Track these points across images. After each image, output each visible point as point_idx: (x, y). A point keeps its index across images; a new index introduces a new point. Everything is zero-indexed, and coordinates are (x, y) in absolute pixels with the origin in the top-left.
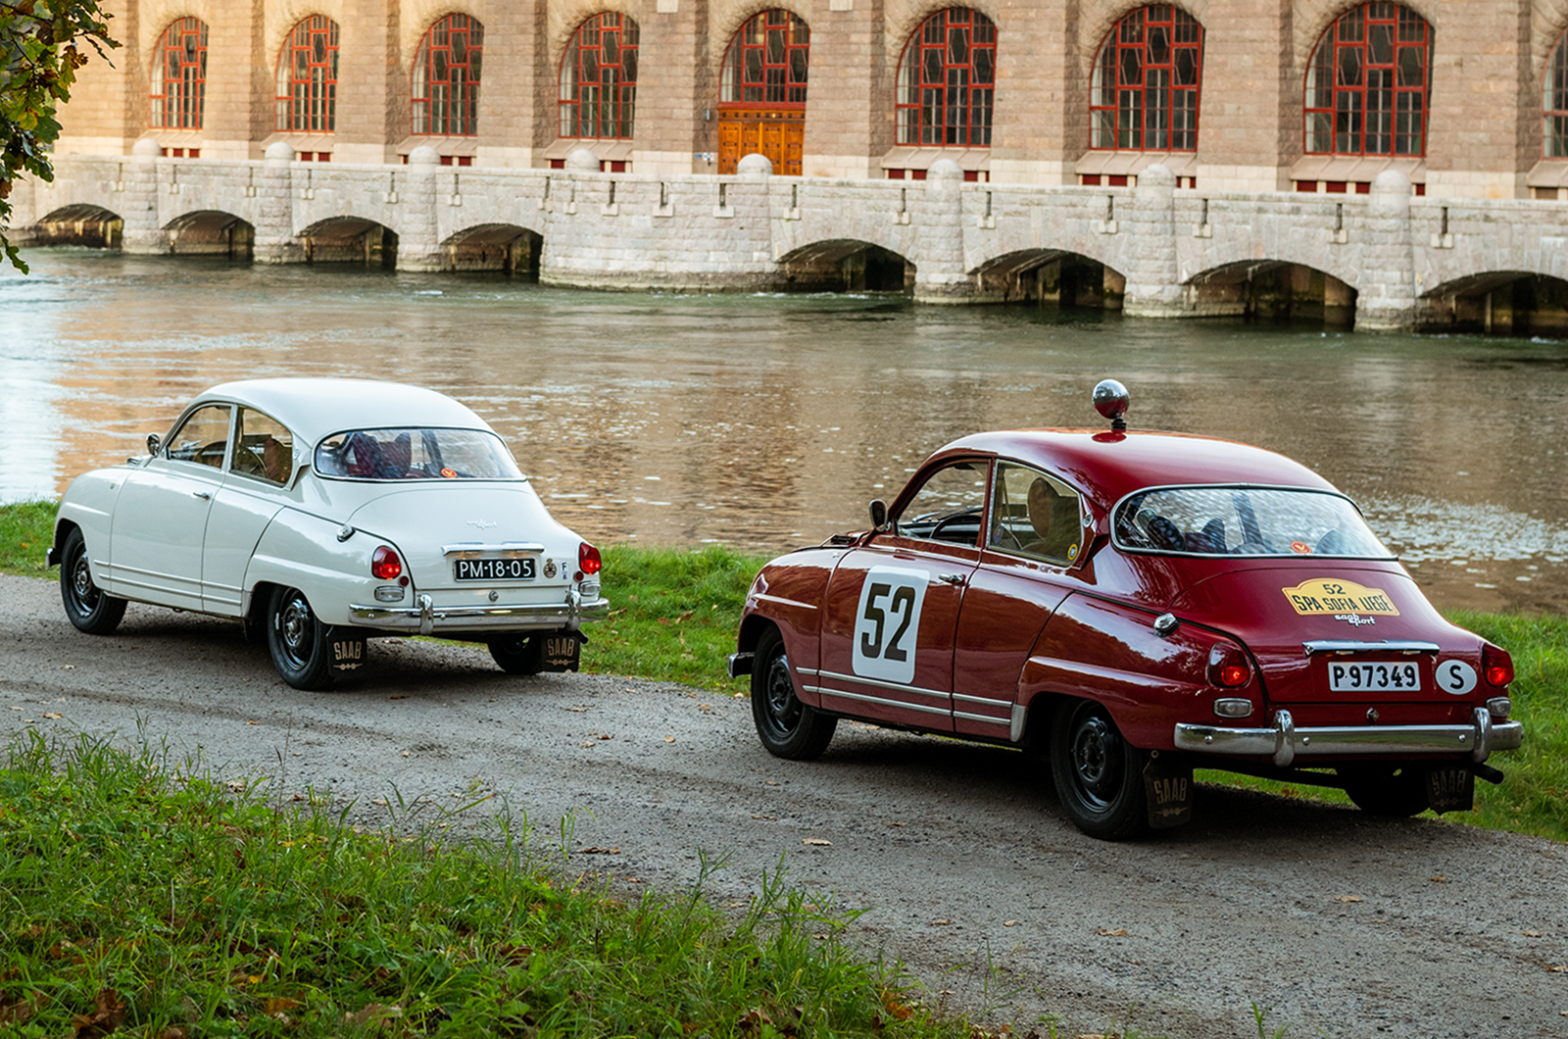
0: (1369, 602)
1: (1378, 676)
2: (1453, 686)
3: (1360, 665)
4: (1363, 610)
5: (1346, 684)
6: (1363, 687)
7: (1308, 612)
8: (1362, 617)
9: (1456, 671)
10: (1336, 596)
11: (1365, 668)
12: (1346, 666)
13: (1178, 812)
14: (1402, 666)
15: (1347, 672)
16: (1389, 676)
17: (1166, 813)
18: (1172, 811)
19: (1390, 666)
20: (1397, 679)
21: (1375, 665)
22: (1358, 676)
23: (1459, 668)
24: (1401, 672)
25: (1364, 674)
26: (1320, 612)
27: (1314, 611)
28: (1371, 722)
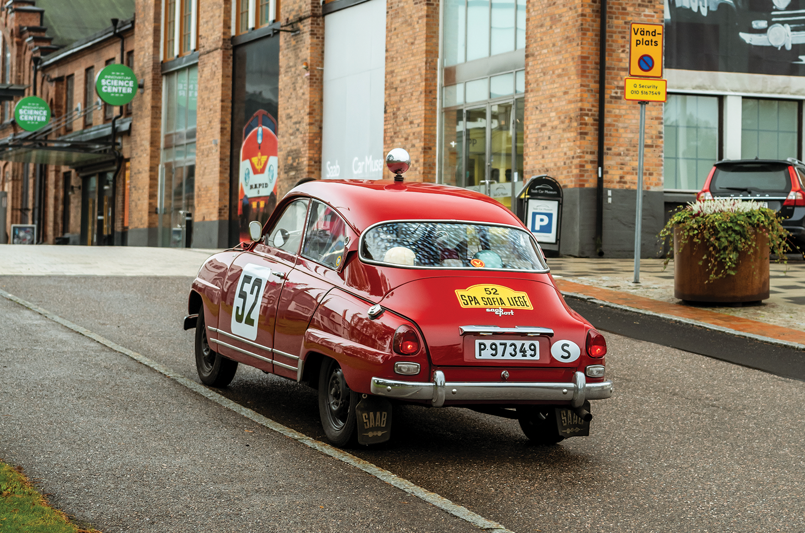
0: (514, 300)
1: (510, 350)
2: (563, 357)
3: (497, 342)
4: (508, 306)
5: (487, 355)
6: (499, 357)
7: (469, 306)
8: (505, 310)
9: (565, 348)
10: (491, 296)
11: (501, 344)
12: (488, 343)
13: (380, 434)
14: (527, 343)
15: (488, 347)
16: (518, 350)
17: (370, 434)
18: (375, 434)
19: (519, 343)
20: (523, 351)
21: (509, 342)
22: (496, 349)
23: (568, 345)
24: (527, 347)
25: (500, 349)
26: (478, 306)
27: (473, 305)
28: (503, 379)
